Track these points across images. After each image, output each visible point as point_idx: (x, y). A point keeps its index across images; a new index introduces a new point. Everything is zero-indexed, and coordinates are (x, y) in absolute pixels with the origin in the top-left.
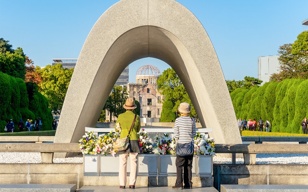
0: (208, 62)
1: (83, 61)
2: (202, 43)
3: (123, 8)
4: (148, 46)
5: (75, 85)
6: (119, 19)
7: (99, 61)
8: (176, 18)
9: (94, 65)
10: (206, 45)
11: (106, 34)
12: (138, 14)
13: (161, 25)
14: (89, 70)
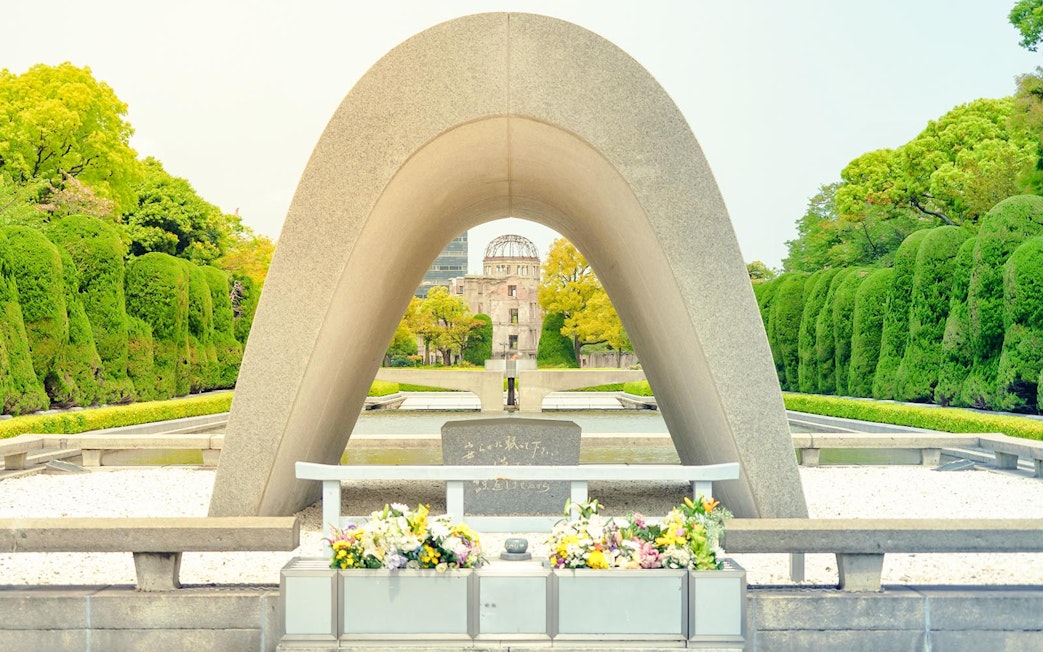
0: (701, 233)
1: (298, 230)
2: (682, 170)
3: (424, 56)
4: (506, 185)
5: (276, 308)
6: (413, 93)
7: (352, 229)
8: (598, 92)
9: (336, 243)
10: (695, 178)
11: (371, 142)
12: (474, 78)
13: (548, 113)
14: (320, 260)
